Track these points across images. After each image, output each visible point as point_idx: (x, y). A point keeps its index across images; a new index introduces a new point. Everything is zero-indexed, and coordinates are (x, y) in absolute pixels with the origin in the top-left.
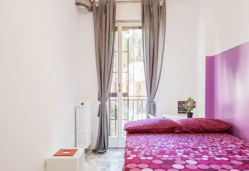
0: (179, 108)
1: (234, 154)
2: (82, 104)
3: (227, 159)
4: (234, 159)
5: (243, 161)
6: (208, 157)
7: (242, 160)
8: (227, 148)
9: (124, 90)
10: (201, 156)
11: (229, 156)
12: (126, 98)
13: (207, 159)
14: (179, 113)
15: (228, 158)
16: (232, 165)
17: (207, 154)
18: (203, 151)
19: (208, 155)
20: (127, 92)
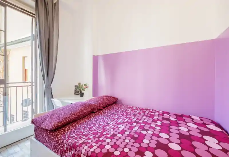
14: (75, 94)
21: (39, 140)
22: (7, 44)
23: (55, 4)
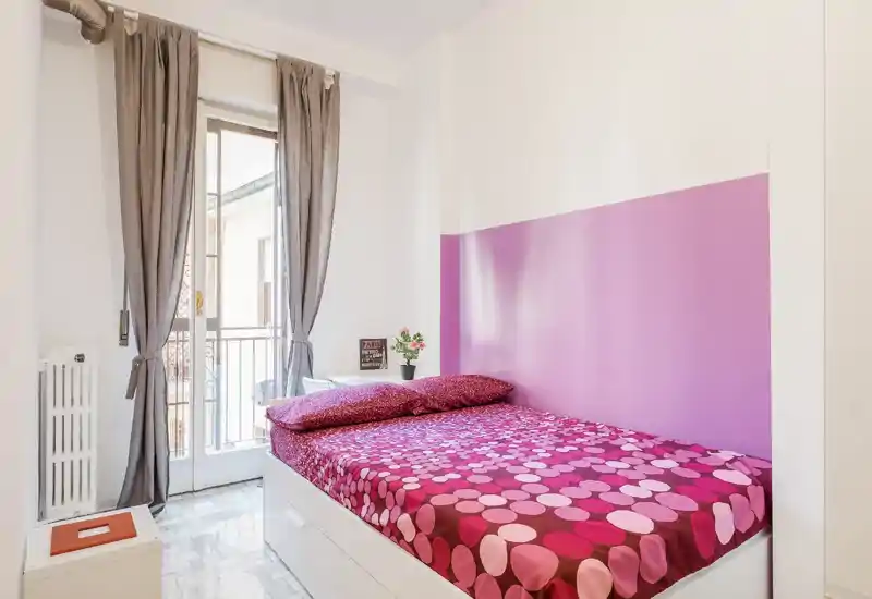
0: (362, 357)
1: (466, 462)
2: (80, 358)
3: (458, 476)
4: (471, 472)
5: (489, 473)
6: (416, 479)
7: (485, 470)
8: (443, 450)
9: (210, 313)
10: (401, 480)
11: (458, 468)
12: (213, 334)
13: (418, 486)
14: (362, 368)
15: (458, 472)
16: (473, 486)
17: (409, 472)
18: (399, 467)
19: (416, 476)
20: (215, 316)
21: (278, 457)
22: (223, 200)
23: (328, 92)
